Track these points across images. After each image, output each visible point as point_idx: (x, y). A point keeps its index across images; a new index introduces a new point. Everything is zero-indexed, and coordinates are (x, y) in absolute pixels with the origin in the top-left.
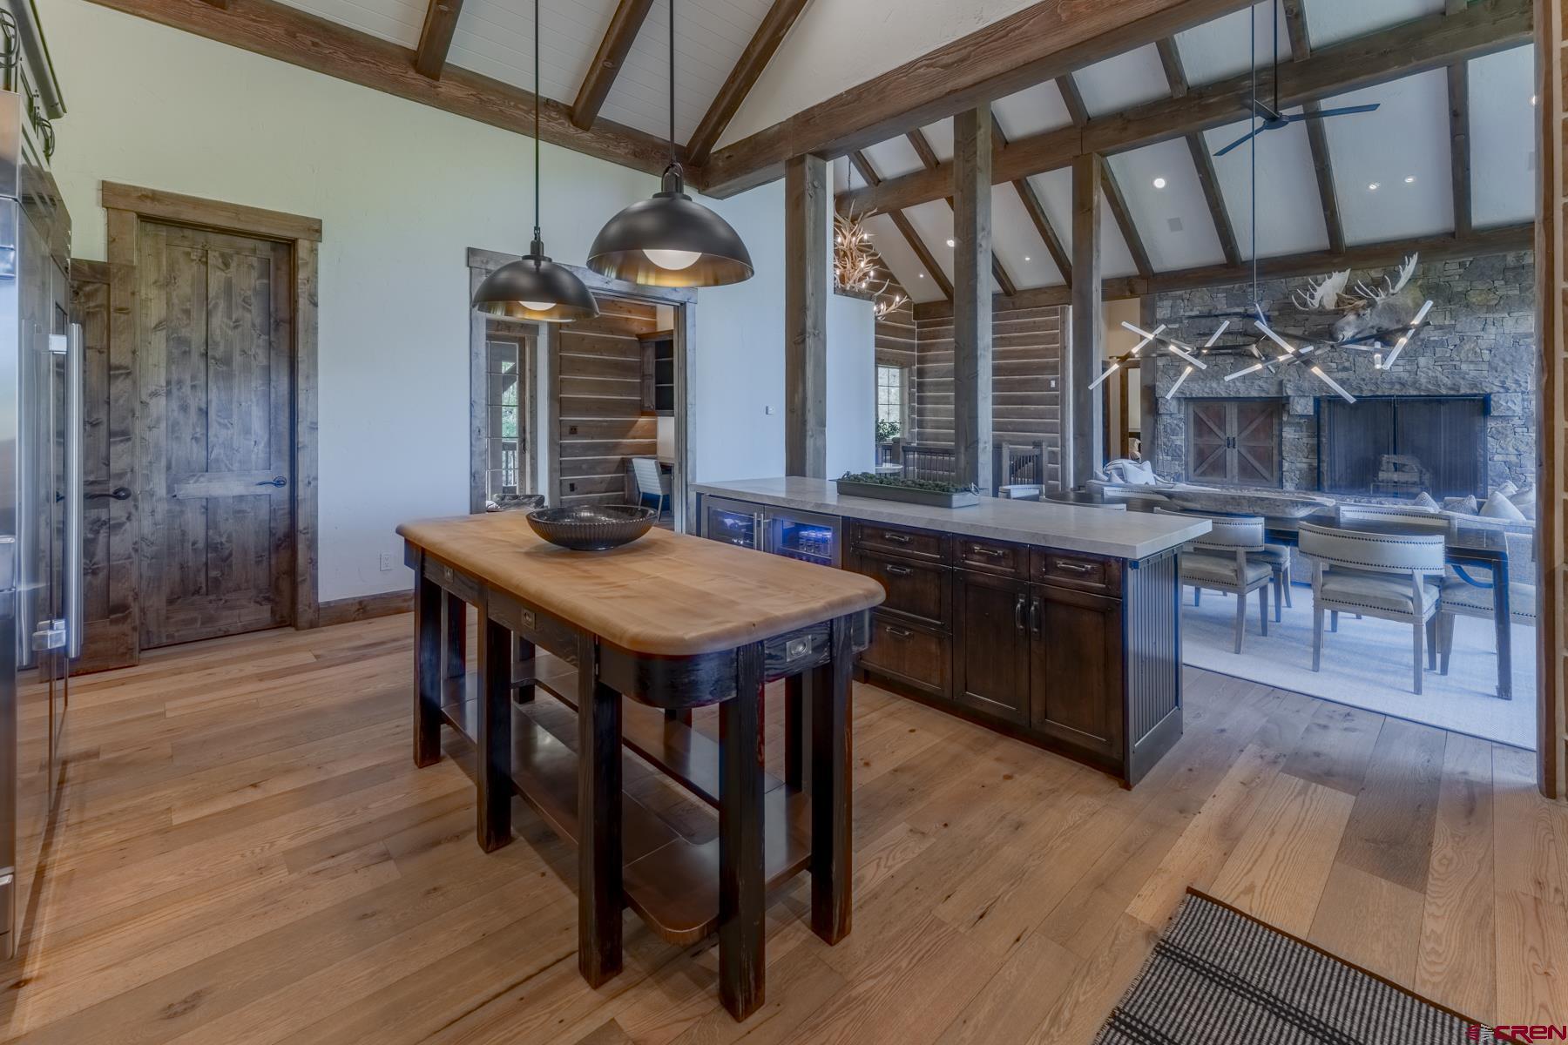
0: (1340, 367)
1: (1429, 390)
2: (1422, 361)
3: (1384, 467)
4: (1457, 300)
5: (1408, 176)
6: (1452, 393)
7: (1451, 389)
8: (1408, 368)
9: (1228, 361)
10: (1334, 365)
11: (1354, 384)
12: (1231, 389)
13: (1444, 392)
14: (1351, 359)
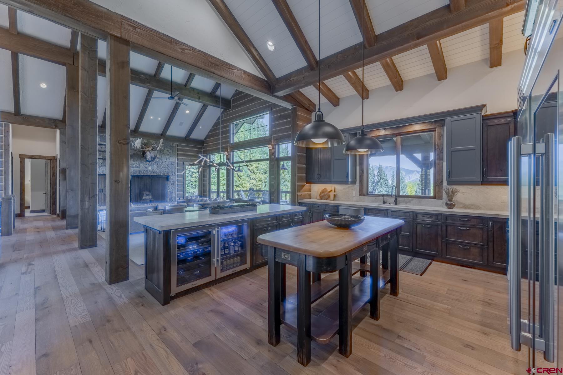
0: (136, 166)
1: (159, 174)
2: (155, 166)
3: (144, 195)
4: (162, 152)
5: (159, 118)
6: (163, 175)
7: (163, 174)
8: (152, 168)
9: (101, 161)
10: (134, 166)
11: (143, 172)
12: (105, 171)
13: (162, 175)
14: (139, 164)
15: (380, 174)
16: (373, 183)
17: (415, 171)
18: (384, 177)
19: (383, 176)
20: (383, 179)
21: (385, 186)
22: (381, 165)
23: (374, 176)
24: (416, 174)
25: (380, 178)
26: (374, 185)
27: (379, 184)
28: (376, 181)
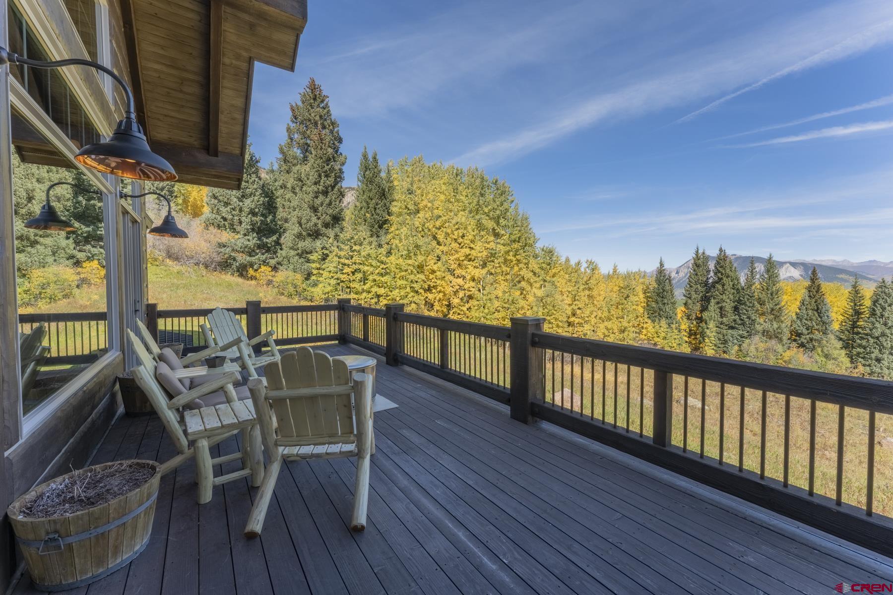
15: (721, 267)
16: (706, 285)
17: (785, 263)
18: (730, 274)
19: (728, 271)
20: (728, 277)
21: (733, 291)
22: (723, 249)
23: (708, 271)
24: (788, 267)
25: (722, 274)
26: (707, 289)
27: (719, 287)
28: (710, 281)
